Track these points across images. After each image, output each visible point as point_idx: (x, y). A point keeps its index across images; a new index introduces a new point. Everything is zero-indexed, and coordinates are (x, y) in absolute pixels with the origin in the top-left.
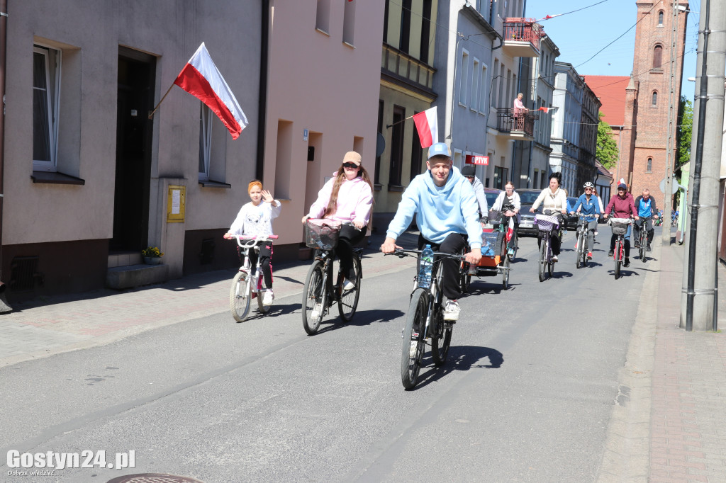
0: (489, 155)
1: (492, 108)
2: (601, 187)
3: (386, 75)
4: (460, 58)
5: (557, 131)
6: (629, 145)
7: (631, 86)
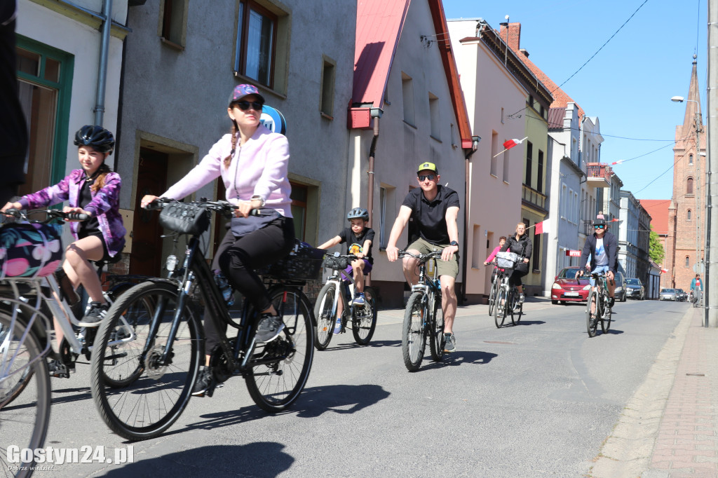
0: (580, 250)
1: (581, 220)
2: (654, 276)
3: (524, 202)
4: (562, 189)
5: (623, 236)
6: (672, 248)
7: (672, 206)
